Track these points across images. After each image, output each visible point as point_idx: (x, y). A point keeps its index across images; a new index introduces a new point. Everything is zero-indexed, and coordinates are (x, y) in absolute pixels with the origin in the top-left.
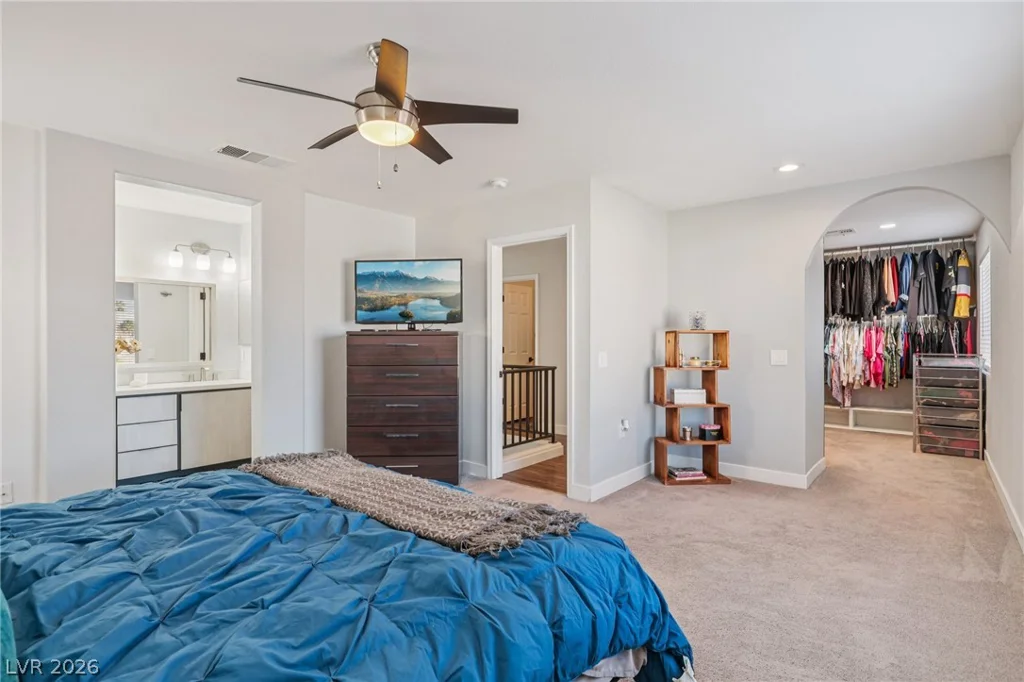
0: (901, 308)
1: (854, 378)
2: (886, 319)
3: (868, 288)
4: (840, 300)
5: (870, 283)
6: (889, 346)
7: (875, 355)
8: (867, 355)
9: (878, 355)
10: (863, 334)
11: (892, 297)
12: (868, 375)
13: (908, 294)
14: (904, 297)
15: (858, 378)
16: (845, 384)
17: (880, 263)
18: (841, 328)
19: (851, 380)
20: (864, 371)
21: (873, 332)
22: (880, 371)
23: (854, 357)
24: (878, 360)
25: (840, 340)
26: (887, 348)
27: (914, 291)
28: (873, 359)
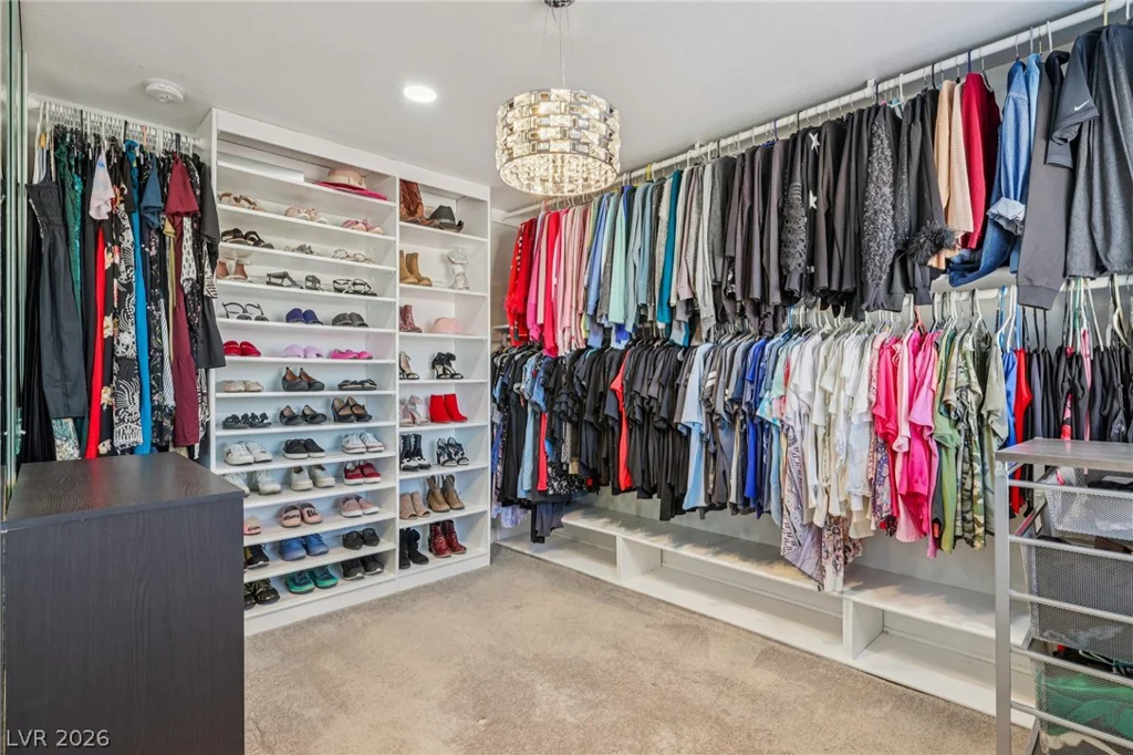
0: (1003, 261)
1: (846, 504)
2: (954, 305)
3: (881, 194)
4: (800, 247)
5: (887, 177)
6: (952, 398)
7: (905, 431)
8: (883, 428)
9: (917, 430)
10: (870, 356)
11: (962, 220)
12: (885, 498)
13: (1024, 199)
14: (1009, 208)
15: (856, 505)
16: (819, 520)
17: (925, 105)
18: (817, 338)
19: (836, 511)
20: (872, 484)
21: (904, 351)
22: (921, 489)
23: (839, 435)
24: (919, 449)
25: (802, 379)
26: (948, 407)
27: (1047, 184)
28: (901, 443)
